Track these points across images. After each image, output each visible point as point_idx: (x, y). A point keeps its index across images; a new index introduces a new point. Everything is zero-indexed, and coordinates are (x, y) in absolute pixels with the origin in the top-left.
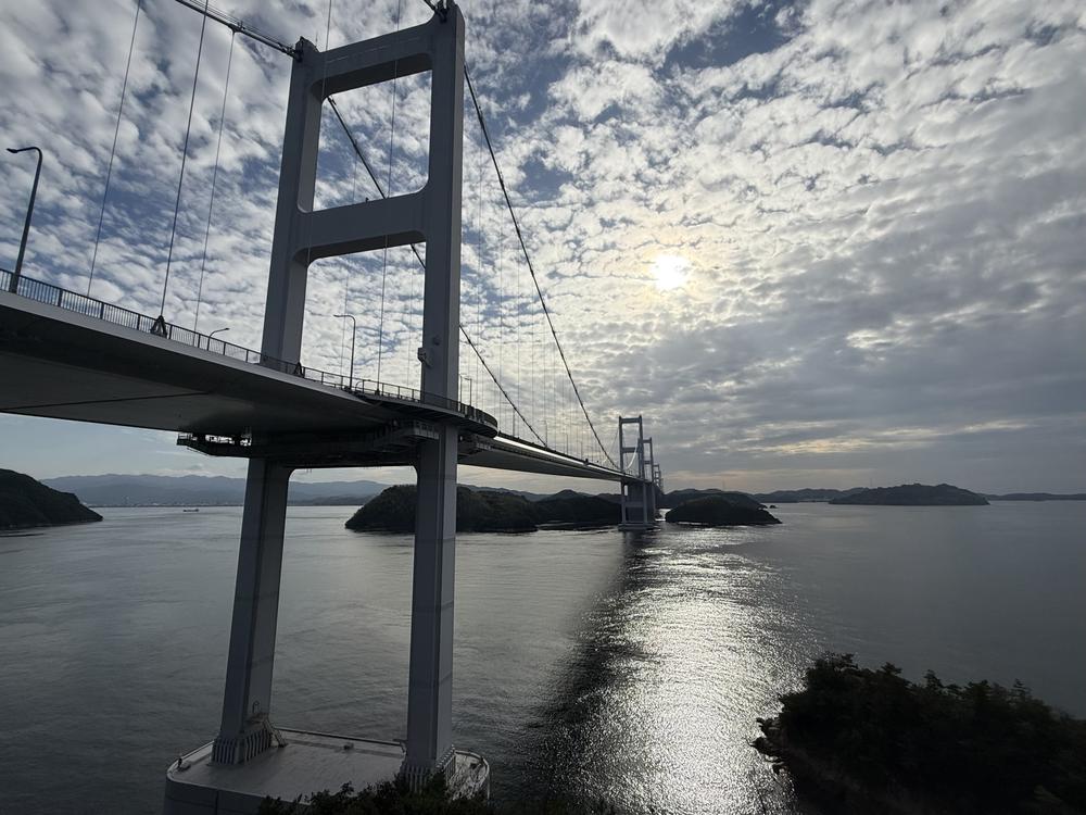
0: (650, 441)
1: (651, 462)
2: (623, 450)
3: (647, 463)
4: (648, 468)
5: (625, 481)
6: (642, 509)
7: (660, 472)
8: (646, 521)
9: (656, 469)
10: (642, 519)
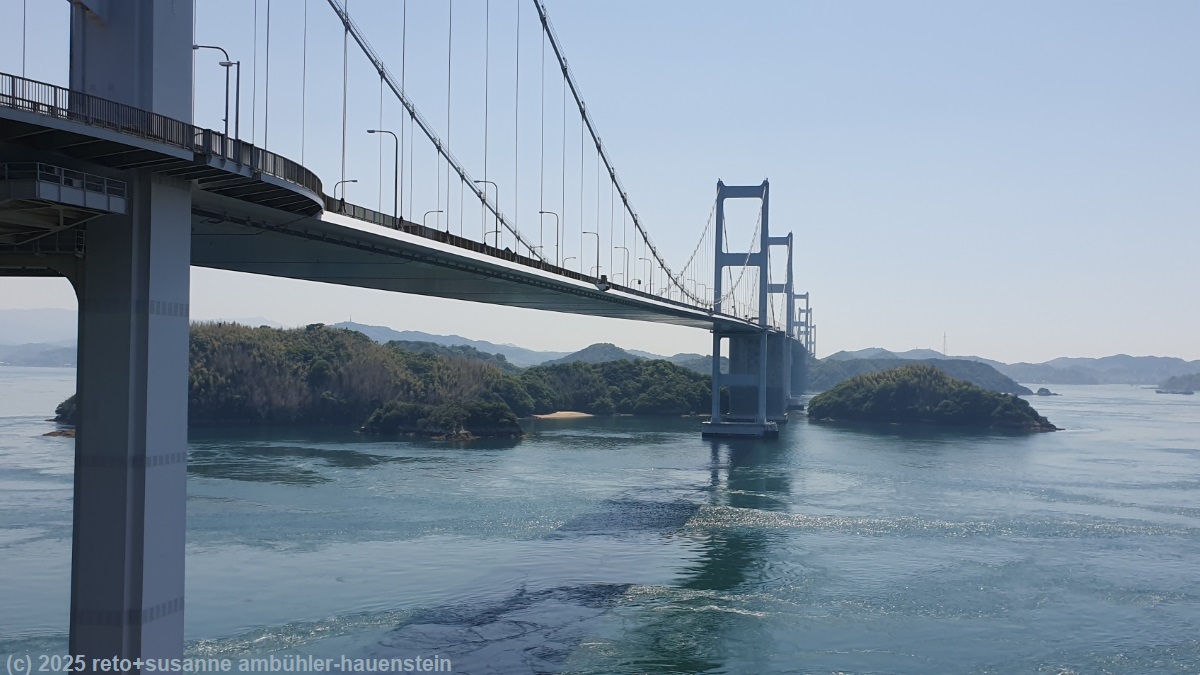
0: (787, 241)
1: (788, 288)
2: (723, 260)
3: (778, 288)
5: (721, 328)
6: (755, 391)
7: (808, 311)
8: (763, 414)
9: (799, 304)
10: (755, 410)
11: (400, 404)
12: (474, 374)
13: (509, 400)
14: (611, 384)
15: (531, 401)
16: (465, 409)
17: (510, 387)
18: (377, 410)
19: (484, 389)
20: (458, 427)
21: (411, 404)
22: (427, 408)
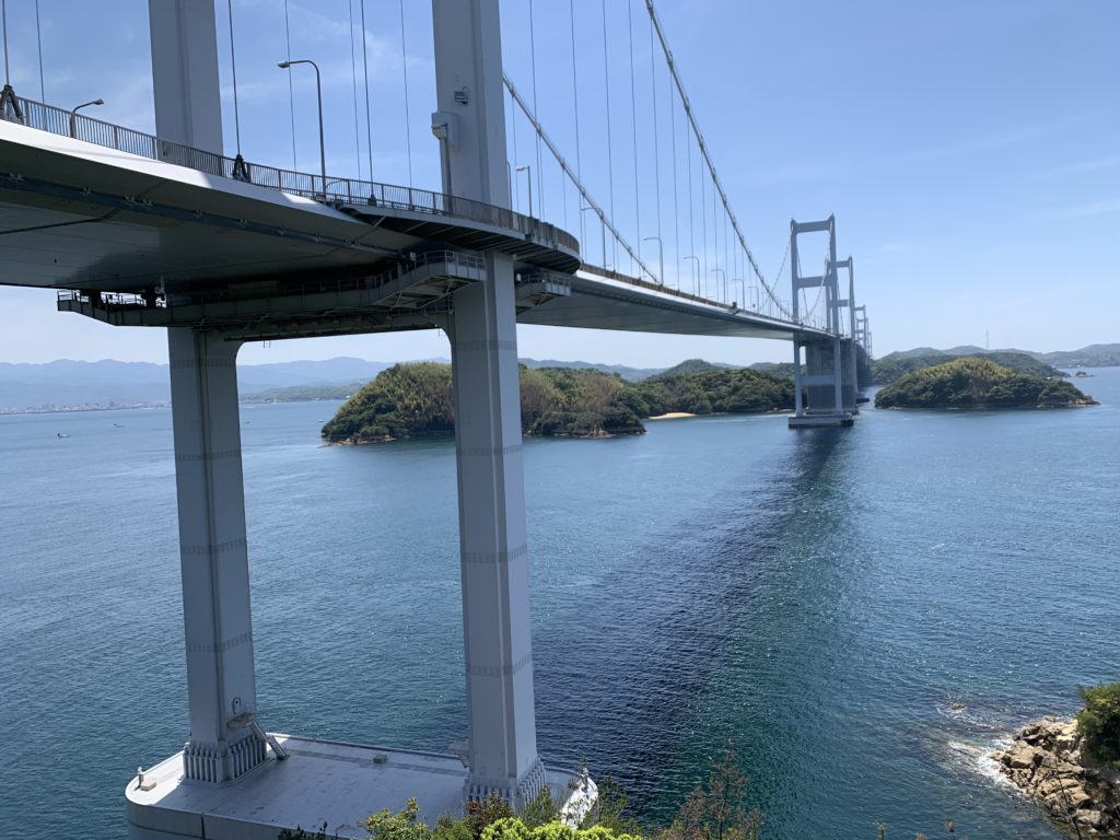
0: (848, 263)
1: (850, 302)
2: (799, 283)
3: (843, 304)
4: (844, 312)
5: (802, 338)
6: (831, 389)
8: (838, 408)
11: (555, 413)
12: (604, 389)
13: (631, 406)
14: (707, 390)
15: (646, 406)
16: (602, 414)
17: (630, 397)
18: (539, 419)
19: (611, 399)
20: (598, 428)
21: (561, 413)
22: (574, 415)
